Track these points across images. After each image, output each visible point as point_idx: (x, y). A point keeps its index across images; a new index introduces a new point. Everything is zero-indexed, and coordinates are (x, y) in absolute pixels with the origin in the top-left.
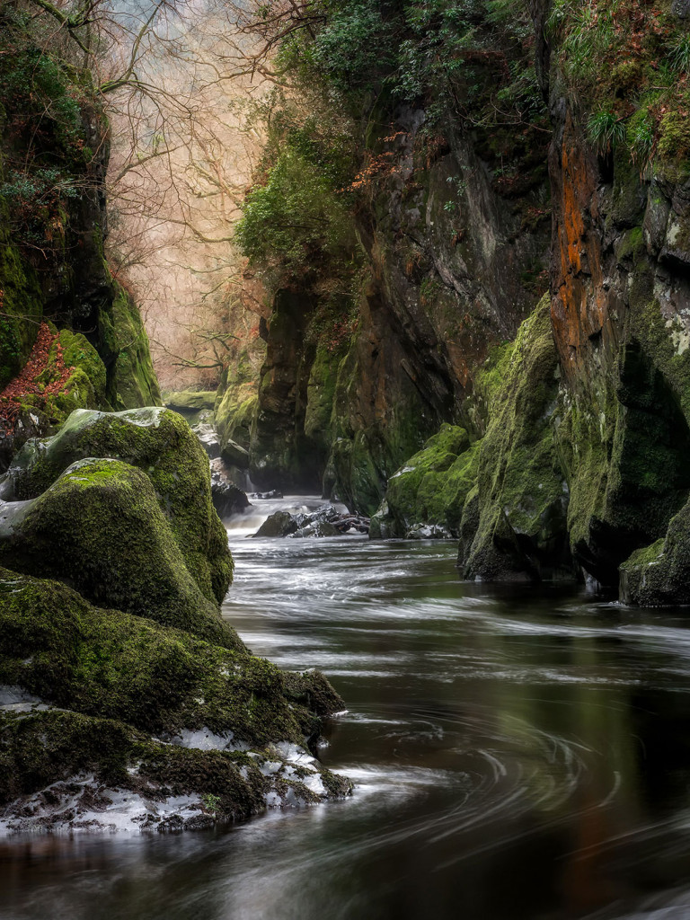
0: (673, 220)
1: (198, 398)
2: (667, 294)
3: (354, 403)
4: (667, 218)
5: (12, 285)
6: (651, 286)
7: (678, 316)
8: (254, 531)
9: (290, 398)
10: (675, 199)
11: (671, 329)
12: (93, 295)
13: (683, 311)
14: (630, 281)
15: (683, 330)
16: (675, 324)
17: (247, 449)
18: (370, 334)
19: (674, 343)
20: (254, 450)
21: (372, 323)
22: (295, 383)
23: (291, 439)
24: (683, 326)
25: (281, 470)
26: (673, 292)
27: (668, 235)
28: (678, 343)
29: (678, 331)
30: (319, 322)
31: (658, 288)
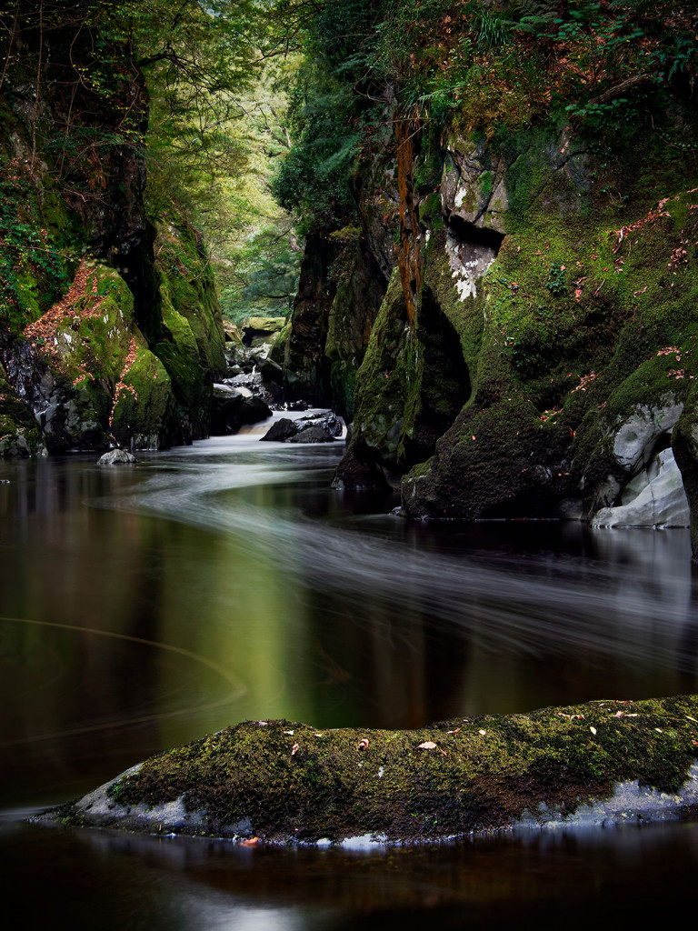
0: (461, 184)
1: (272, 323)
2: (456, 249)
3: (348, 330)
4: (457, 183)
5: (55, 225)
6: (444, 243)
7: (463, 268)
8: (263, 436)
9: (317, 325)
10: (463, 167)
11: (456, 279)
12: (131, 236)
13: (467, 264)
14: (428, 238)
15: (466, 279)
16: (460, 274)
17: (282, 366)
18: (361, 274)
19: (459, 290)
20: (287, 367)
21: (363, 265)
22: (321, 313)
23: (317, 359)
24: (466, 276)
25: (309, 384)
26: (460, 247)
27: (456, 199)
28: (462, 291)
29: (462, 281)
30: (340, 262)
31: (449, 244)
